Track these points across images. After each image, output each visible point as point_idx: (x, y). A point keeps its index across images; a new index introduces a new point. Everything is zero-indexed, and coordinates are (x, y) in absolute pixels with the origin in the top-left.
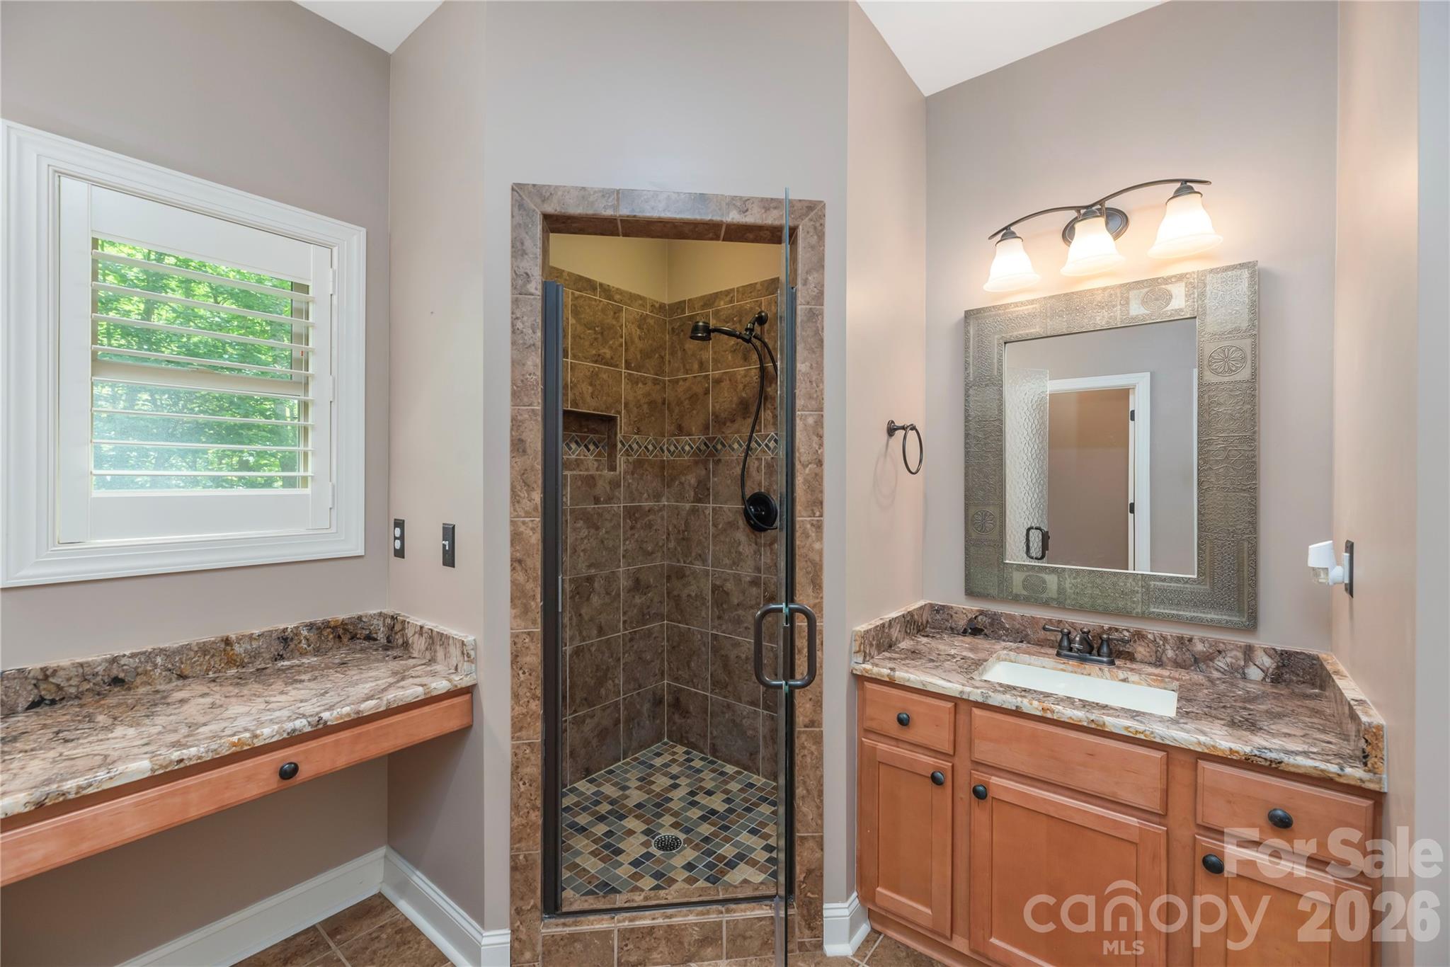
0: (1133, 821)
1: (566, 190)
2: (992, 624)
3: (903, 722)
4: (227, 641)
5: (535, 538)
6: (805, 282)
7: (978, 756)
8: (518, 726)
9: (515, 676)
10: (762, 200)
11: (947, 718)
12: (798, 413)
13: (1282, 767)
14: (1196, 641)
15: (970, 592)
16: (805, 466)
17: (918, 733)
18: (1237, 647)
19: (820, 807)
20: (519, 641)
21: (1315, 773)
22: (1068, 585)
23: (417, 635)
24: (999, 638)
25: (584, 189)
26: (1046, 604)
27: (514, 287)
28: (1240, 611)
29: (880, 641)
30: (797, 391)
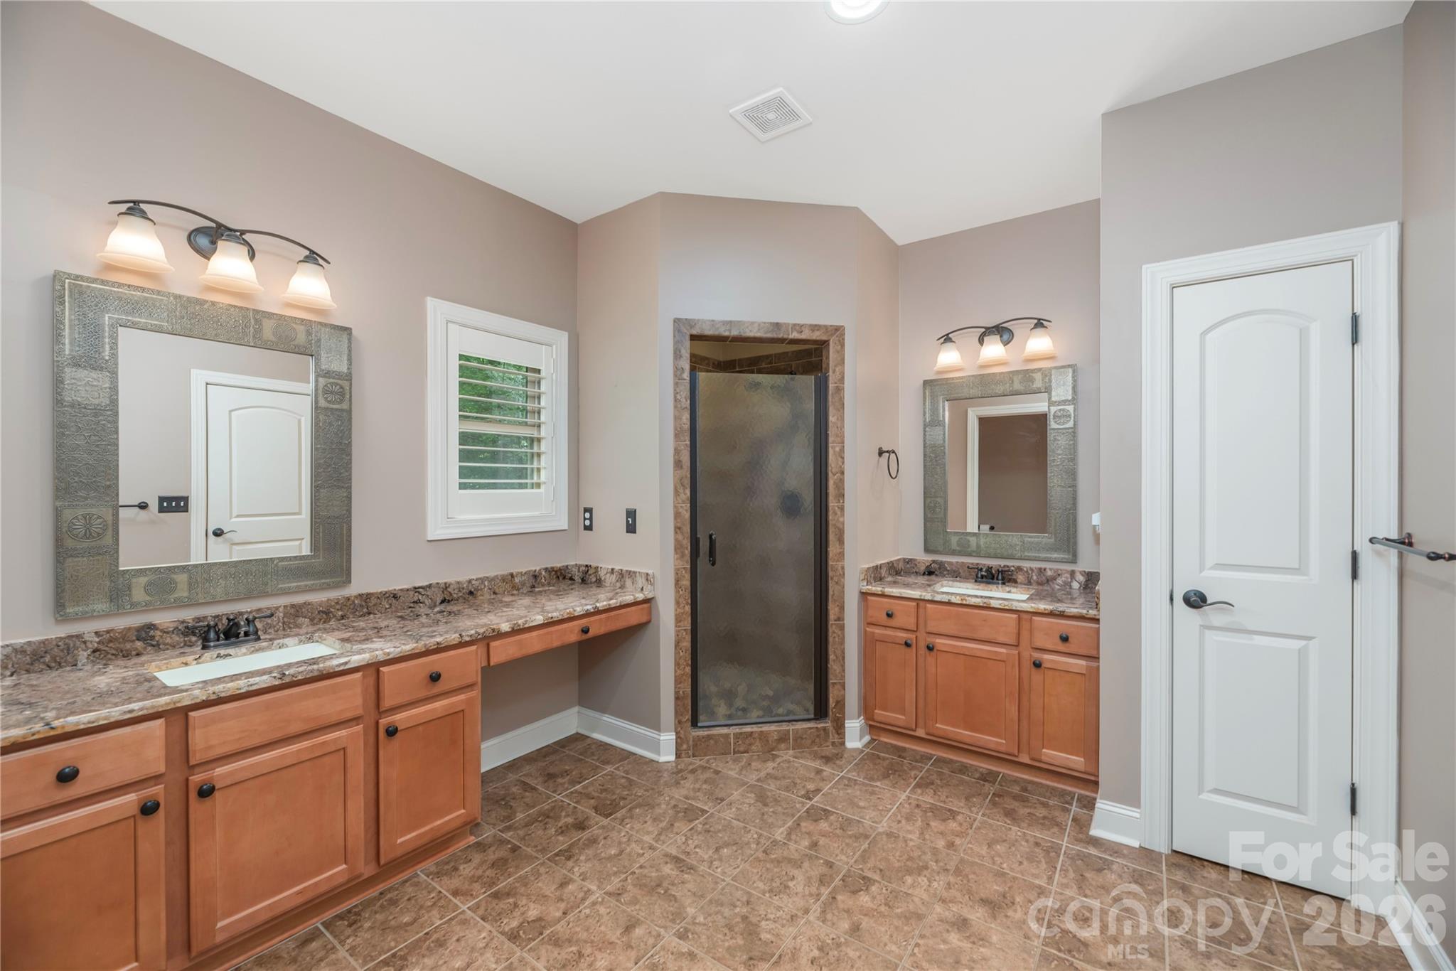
0: (1003, 650)
1: (704, 321)
2: (940, 568)
3: (889, 615)
4: (512, 575)
5: (687, 515)
6: (834, 371)
7: (930, 629)
8: (678, 620)
9: (677, 592)
10: (811, 325)
11: (913, 611)
12: (830, 445)
13: (1065, 614)
14: (1048, 570)
15: (927, 550)
16: (834, 475)
17: (898, 621)
18: (1067, 572)
19: (843, 666)
20: (679, 572)
21: (1078, 615)
22: (982, 543)
23: (609, 575)
24: (944, 576)
25: (713, 321)
26: (970, 555)
27: (675, 375)
28: (1069, 552)
29: (876, 574)
30: (829, 432)
